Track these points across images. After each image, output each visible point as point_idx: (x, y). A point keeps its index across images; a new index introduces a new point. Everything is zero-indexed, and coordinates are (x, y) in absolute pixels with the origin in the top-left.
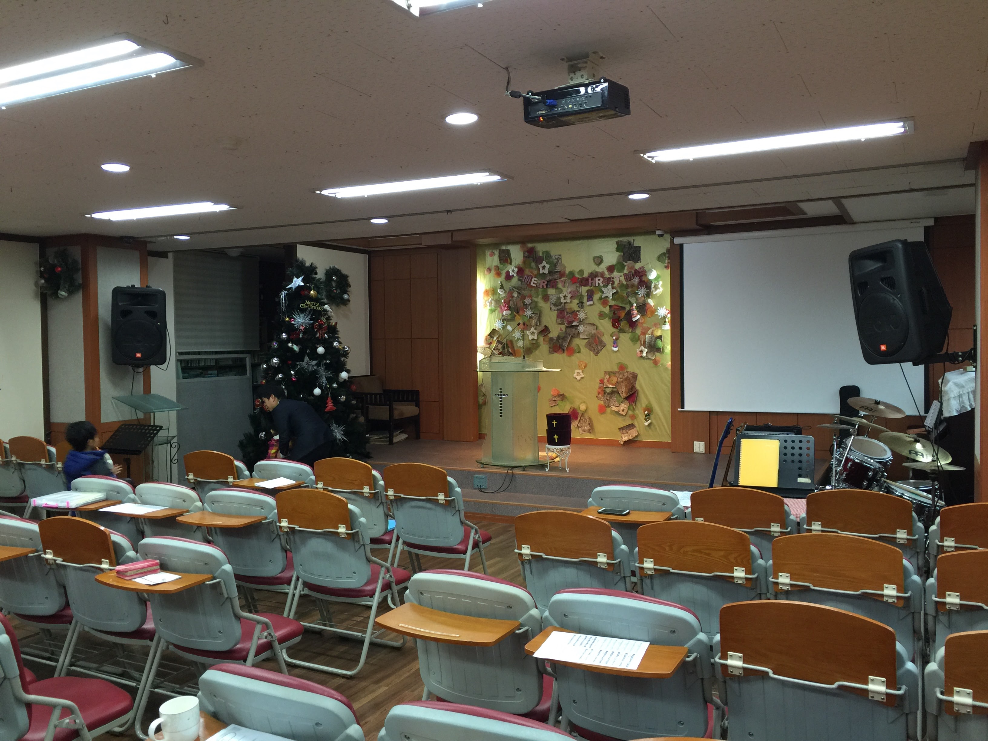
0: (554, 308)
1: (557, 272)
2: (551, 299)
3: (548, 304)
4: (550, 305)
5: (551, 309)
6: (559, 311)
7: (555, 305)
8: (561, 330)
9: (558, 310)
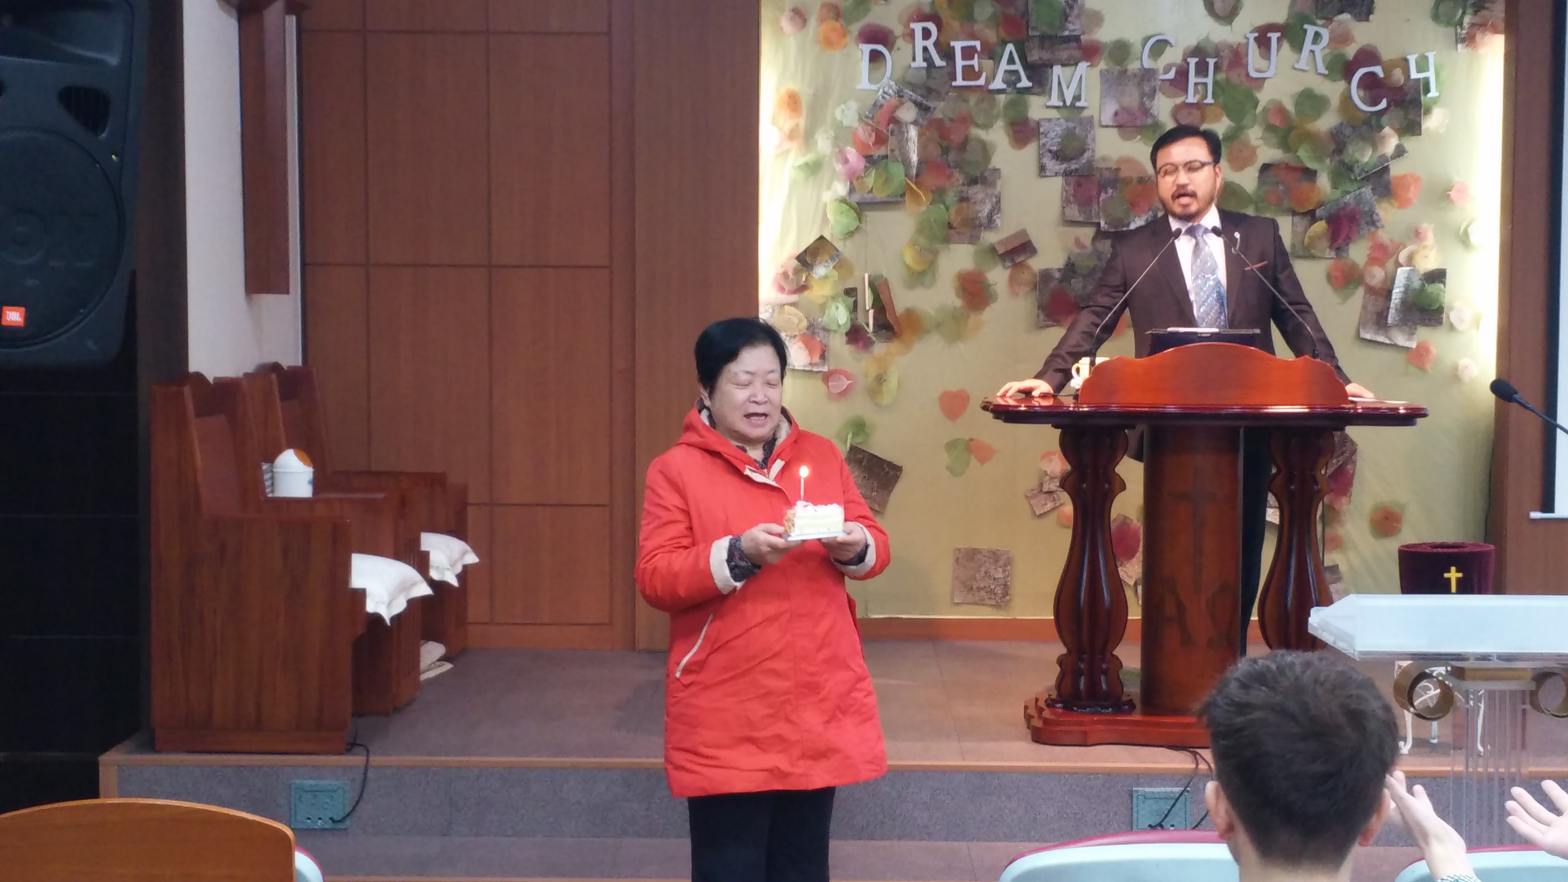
0: (1052, 165)
1: (1067, 40)
2: (1046, 136)
3: (1031, 150)
4: (1040, 156)
5: (1042, 169)
6: (1072, 180)
7: (1059, 156)
8: (1078, 242)
9: (1067, 174)
